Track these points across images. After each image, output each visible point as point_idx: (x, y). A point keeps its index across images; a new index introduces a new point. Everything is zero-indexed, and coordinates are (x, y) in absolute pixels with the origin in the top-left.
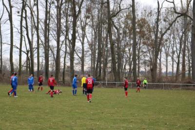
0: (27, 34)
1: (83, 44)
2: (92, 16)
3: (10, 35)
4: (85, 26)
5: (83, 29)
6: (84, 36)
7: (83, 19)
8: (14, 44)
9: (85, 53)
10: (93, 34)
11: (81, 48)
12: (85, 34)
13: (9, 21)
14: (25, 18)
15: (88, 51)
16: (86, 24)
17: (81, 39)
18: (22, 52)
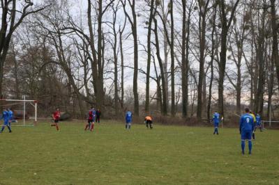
0: (158, 54)
1: (239, 66)
2: (253, 26)
3: (133, 55)
4: (242, 40)
5: (239, 45)
6: (240, 54)
7: (240, 30)
8: (139, 68)
9: (242, 79)
10: (254, 51)
11: (236, 71)
12: (242, 52)
13: (132, 36)
14: (155, 31)
15: (247, 77)
16: (244, 38)
17: (237, 59)
18: (150, 79)
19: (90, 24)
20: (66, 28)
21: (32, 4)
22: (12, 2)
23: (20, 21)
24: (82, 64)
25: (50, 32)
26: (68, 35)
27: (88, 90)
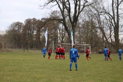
19: (113, 10)
20: (102, 12)
21: (87, 2)
22: (79, 1)
23: (82, 9)
24: (109, 28)
25: (95, 14)
26: (103, 15)
27: (111, 40)
